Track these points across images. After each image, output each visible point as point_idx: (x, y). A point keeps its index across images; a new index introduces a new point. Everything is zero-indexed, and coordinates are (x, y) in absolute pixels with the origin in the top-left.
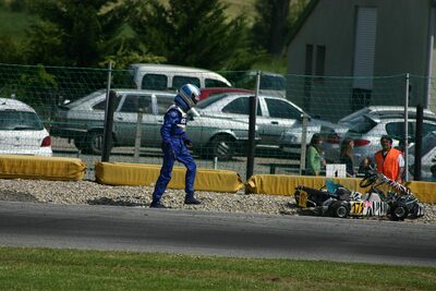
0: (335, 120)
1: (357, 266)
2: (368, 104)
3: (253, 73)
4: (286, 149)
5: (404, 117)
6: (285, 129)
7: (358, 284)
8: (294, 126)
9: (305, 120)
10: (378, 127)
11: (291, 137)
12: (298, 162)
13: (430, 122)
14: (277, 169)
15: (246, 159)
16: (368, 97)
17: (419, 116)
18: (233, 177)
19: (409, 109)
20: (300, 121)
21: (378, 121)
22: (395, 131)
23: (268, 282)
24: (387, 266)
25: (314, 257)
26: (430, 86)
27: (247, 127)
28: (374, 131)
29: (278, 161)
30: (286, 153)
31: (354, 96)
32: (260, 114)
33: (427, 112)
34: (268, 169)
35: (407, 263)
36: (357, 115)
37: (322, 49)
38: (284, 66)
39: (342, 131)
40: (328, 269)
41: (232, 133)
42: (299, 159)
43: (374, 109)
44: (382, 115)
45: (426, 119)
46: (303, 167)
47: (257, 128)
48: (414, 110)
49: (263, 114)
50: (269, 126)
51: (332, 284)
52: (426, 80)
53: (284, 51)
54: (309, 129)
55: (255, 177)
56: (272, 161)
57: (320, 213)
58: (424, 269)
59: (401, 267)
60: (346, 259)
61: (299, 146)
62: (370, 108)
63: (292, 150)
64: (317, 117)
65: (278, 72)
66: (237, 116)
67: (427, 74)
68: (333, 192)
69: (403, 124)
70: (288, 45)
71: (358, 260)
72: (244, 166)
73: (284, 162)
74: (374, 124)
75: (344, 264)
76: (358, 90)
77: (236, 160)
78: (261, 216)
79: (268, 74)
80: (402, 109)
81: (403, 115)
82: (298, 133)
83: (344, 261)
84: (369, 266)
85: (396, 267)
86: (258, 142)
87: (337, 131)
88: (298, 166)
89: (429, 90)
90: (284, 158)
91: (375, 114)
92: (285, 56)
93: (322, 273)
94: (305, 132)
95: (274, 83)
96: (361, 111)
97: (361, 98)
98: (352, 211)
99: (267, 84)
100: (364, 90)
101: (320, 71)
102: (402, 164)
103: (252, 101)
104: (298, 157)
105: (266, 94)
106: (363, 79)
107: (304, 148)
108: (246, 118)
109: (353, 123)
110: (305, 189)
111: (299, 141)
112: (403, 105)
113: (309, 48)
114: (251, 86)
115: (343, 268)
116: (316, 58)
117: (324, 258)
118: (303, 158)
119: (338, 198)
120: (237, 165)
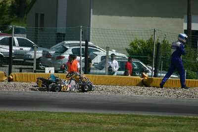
0: (49, 48)
1: (59, 113)
2: (64, 40)
3: (11, 26)
4: (27, 61)
5: (80, 46)
6: (26, 52)
7: (60, 121)
8: (30, 51)
9: (35, 48)
11: (29, 55)
12: (32, 67)
13: (92, 48)
14: (23, 70)
15: (8, 66)
16: (64, 37)
17: (86, 45)
18: (2, 74)
19: (82, 42)
20: (33, 48)
21: (68, 47)
23: (19, 122)
24: (73, 113)
25: (40, 110)
26: (91, 31)
27: (8, 51)
28: (67, 52)
29: (23, 67)
30: (27, 63)
31: (57, 37)
32: (14, 45)
33: (90, 43)
34: (19, 70)
35: (82, 111)
36: (59, 45)
37: (42, 15)
38: (26, 23)
39: (52, 52)
40: (46, 115)
41: (2, 54)
42: (33, 65)
43: (66, 42)
44: (70, 45)
45: (90, 46)
46: (35, 69)
47: (13, 51)
48: (84, 42)
49: (16, 45)
50: (19, 51)
51: (48, 122)
52: (89, 29)
53: (25, 17)
54: (37, 52)
55: (12, 74)
56: (20, 66)
57: (48, 90)
58: (89, 114)
59: (79, 113)
60: (55, 110)
61: (33, 59)
62: (65, 42)
63: (30, 61)
64: (41, 46)
65: (22, 26)
66: (4, 46)
67: (89, 26)
69: (79, 49)
70: (27, 13)
71: (60, 110)
72: (7, 69)
73: (26, 67)
74: (67, 49)
75: (54, 113)
76: (59, 34)
77: (4, 66)
78: (16, 92)
79: (17, 27)
80: (79, 42)
81: (79, 45)
82: (32, 54)
83: (54, 111)
84: (65, 113)
85: (77, 113)
86: (14, 58)
87: (50, 52)
88: (33, 69)
89: (91, 34)
90: (26, 65)
91: (67, 44)
92: (25, 19)
93: (43, 117)
94: (35, 53)
95: (21, 31)
96: (60, 44)
97: (61, 37)
98: (62, 89)
99: (17, 31)
100: (62, 34)
101: (42, 25)
102: (79, 67)
103: (11, 39)
104: (32, 64)
105: (17, 36)
106: (62, 28)
107: (35, 62)
108: (8, 47)
109: (57, 49)
110: (41, 79)
111: (33, 57)
112: (79, 40)
113: (37, 15)
114: (10, 32)
115: (53, 114)
116: (40, 19)
118: (35, 65)
119: (56, 83)
120: (4, 68)
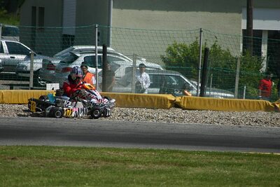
0: (52, 55)
1: (66, 148)
2: (73, 45)
4: (20, 74)
5: (95, 53)
6: (19, 61)
7: (67, 160)
8: (25, 60)
9: (32, 56)
10: (79, 59)
11: (23, 66)
12: (28, 83)
13: (112, 55)
14: (14, 87)
16: (72, 40)
17: (104, 51)
19: (98, 47)
20: (29, 56)
21: (79, 55)
22: (90, 62)
23: (9, 161)
24: (85, 148)
25: (39, 144)
26: (111, 32)
28: (77, 62)
29: (15, 82)
30: (20, 77)
31: (63, 39)
32: (2, 52)
33: (109, 49)
34: (9, 87)
35: (98, 145)
36: (65, 52)
37: (42, 9)
38: (18, 21)
39: (56, 62)
40: (48, 151)
42: (29, 80)
43: (76, 48)
44: (81, 52)
45: (109, 53)
46: (31, 86)
48: (101, 48)
49: (5, 52)
50: (9, 60)
51: (50, 161)
52: (109, 28)
53: (17, 12)
54: (35, 61)
56: (10, 82)
57: (44, 115)
58: (109, 149)
59: (95, 148)
60: (60, 144)
61: (29, 72)
62: (74, 47)
63: (24, 75)
64: (40, 53)
65: (14, 25)
67: (109, 24)
68: (53, 102)
69: (94, 57)
70: (20, 7)
71: (67, 144)
73: (19, 82)
74: (76, 58)
75: (59, 148)
76: (65, 35)
78: (5, 118)
79: (6, 26)
80: (94, 47)
81: (94, 51)
82: (28, 64)
83: (59, 146)
84: (74, 148)
85: (92, 148)
86: (2, 70)
87: (53, 62)
88: (28, 85)
89: (111, 35)
90: (19, 80)
91: (77, 51)
92: (18, 14)
93: (44, 154)
94: (32, 63)
95: (11, 32)
96: (67, 50)
97: (68, 41)
98: (65, 114)
99: (7, 32)
100: (69, 36)
101: (41, 23)
102: (94, 82)
104: (28, 79)
105: (6, 39)
106: (69, 28)
107: (31, 76)
109: (63, 57)
110: (34, 100)
111: (29, 69)
112: (95, 45)
113: (34, 8)
115: (57, 150)
116: (39, 15)
117: (45, 144)
118: (32, 79)
119: (56, 105)
